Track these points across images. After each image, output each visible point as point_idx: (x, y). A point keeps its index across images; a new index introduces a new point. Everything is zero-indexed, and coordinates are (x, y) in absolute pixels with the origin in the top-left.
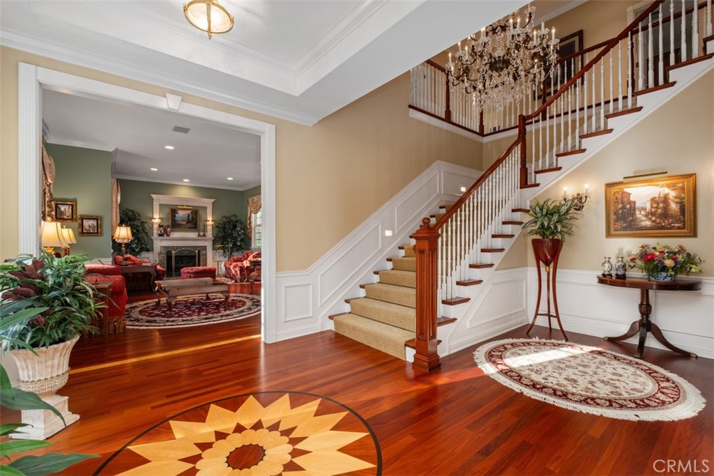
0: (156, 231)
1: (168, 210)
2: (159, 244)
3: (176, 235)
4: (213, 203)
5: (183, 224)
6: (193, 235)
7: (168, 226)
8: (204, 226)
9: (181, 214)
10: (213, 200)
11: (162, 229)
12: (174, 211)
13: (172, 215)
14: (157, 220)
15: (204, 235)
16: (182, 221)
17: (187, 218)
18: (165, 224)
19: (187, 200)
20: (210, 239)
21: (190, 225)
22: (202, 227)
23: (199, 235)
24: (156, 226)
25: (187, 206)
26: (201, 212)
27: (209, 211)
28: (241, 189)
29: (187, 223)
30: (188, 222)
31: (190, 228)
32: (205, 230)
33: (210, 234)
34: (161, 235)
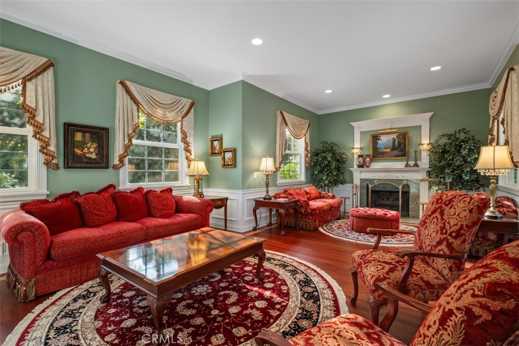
0: (356, 163)
1: (369, 138)
2: (358, 176)
3: (377, 165)
4: (430, 118)
5: (386, 152)
6: (400, 165)
7: (368, 156)
8: (416, 152)
9: (385, 140)
10: (430, 114)
11: (361, 158)
12: (375, 138)
13: (373, 143)
14: (356, 151)
15: (416, 165)
16: (386, 148)
17: (391, 144)
18: (365, 153)
19: (392, 121)
20: (423, 170)
21: (396, 152)
22: (412, 154)
23: (407, 165)
24: (356, 156)
25: (391, 129)
26: (412, 134)
27: (425, 130)
29: (391, 150)
30: (394, 148)
31: (396, 156)
32: (417, 158)
33: (425, 162)
34: (360, 166)
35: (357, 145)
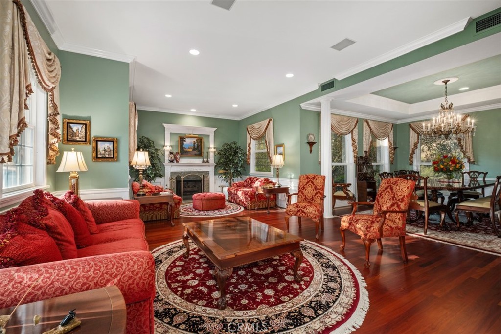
0: (167, 158)
1: (177, 139)
2: (169, 169)
3: (183, 161)
4: (215, 131)
5: (189, 151)
6: (198, 161)
7: (177, 153)
8: (208, 153)
9: (188, 142)
10: (215, 129)
11: (172, 155)
12: (182, 139)
13: (180, 143)
14: (168, 149)
15: (208, 162)
16: (189, 148)
17: (193, 146)
18: (175, 151)
19: (193, 128)
20: (212, 165)
21: (195, 152)
22: (205, 154)
23: (203, 161)
24: (167, 153)
25: (194, 134)
26: (205, 140)
27: (212, 138)
28: (238, 119)
29: (193, 150)
30: (194, 149)
31: (196, 155)
32: (208, 157)
33: (212, 160)
34: (171, 161)
35: (168, 143)
